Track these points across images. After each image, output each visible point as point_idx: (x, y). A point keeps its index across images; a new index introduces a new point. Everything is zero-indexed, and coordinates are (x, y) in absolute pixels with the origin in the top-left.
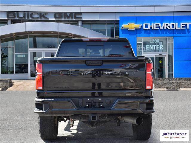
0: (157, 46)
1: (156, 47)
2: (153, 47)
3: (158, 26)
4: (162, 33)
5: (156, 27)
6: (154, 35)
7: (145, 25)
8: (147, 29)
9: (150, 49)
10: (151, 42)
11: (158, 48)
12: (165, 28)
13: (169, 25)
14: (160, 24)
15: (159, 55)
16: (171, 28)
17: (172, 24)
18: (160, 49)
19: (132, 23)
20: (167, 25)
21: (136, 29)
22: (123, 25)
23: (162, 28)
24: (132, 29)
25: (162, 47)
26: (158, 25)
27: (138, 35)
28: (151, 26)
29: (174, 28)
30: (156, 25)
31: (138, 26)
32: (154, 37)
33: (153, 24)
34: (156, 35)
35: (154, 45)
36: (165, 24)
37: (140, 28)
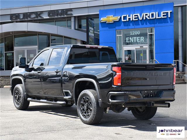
0: (138, 38)
1: (136, 39)
2: (134, 39)
3: (137, 17)
4: (142, 24)
5: (135, 18)
6: (133, 27)
7: (124, 17)
8: (126, 20)
9: (130, 42)
10: (131, 34)
11: (139, 40)
12: (144, 18)
13: (148, 15)
14: (139, 15)
15: (140, 48)
16: (151, 18)
17: (152, 14)
18: (141, 41)
19: (110, 16)
20: (146, 15)
21: (114, 22)
22: (102, 19)
23: (141, 19)
24: (110, 22)
25: (143, 39)
26: (137, 15)
27: (117, 28)
28: (129, 17)
29: (154, 18)
30: (135, 16)
31: (117, 18)
32: (134, 29)
33: (131, 15)
34: (136, 27)
35: (134, 38)
36: (145, 14)
37: (118, 20)
